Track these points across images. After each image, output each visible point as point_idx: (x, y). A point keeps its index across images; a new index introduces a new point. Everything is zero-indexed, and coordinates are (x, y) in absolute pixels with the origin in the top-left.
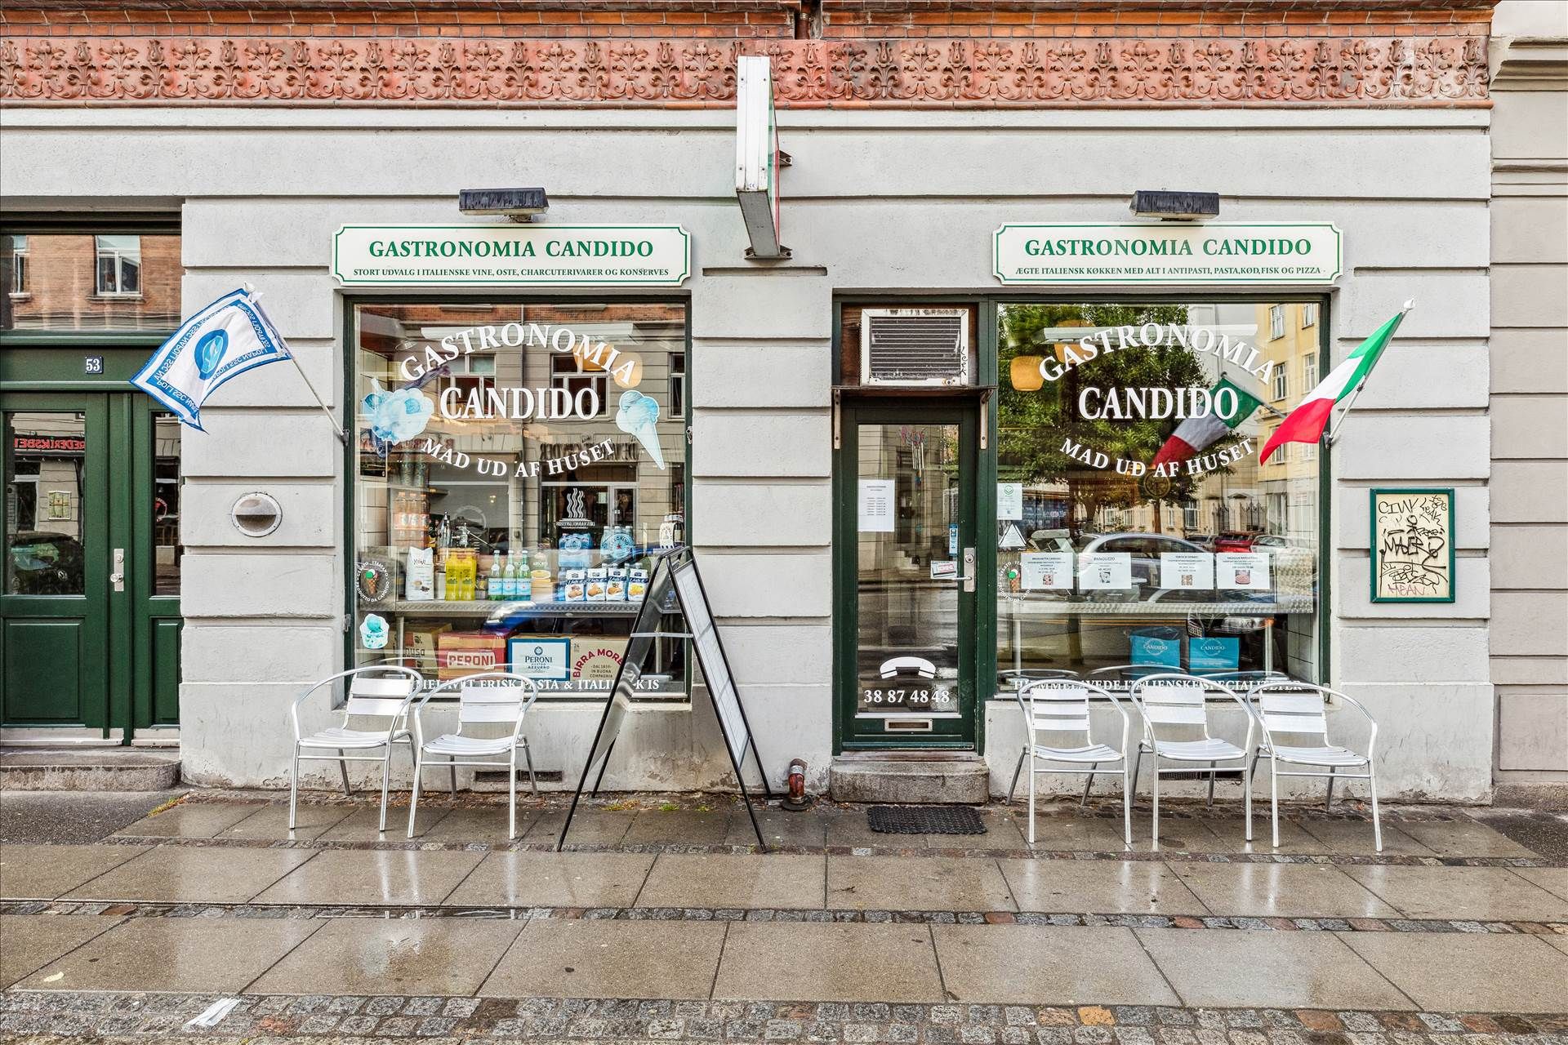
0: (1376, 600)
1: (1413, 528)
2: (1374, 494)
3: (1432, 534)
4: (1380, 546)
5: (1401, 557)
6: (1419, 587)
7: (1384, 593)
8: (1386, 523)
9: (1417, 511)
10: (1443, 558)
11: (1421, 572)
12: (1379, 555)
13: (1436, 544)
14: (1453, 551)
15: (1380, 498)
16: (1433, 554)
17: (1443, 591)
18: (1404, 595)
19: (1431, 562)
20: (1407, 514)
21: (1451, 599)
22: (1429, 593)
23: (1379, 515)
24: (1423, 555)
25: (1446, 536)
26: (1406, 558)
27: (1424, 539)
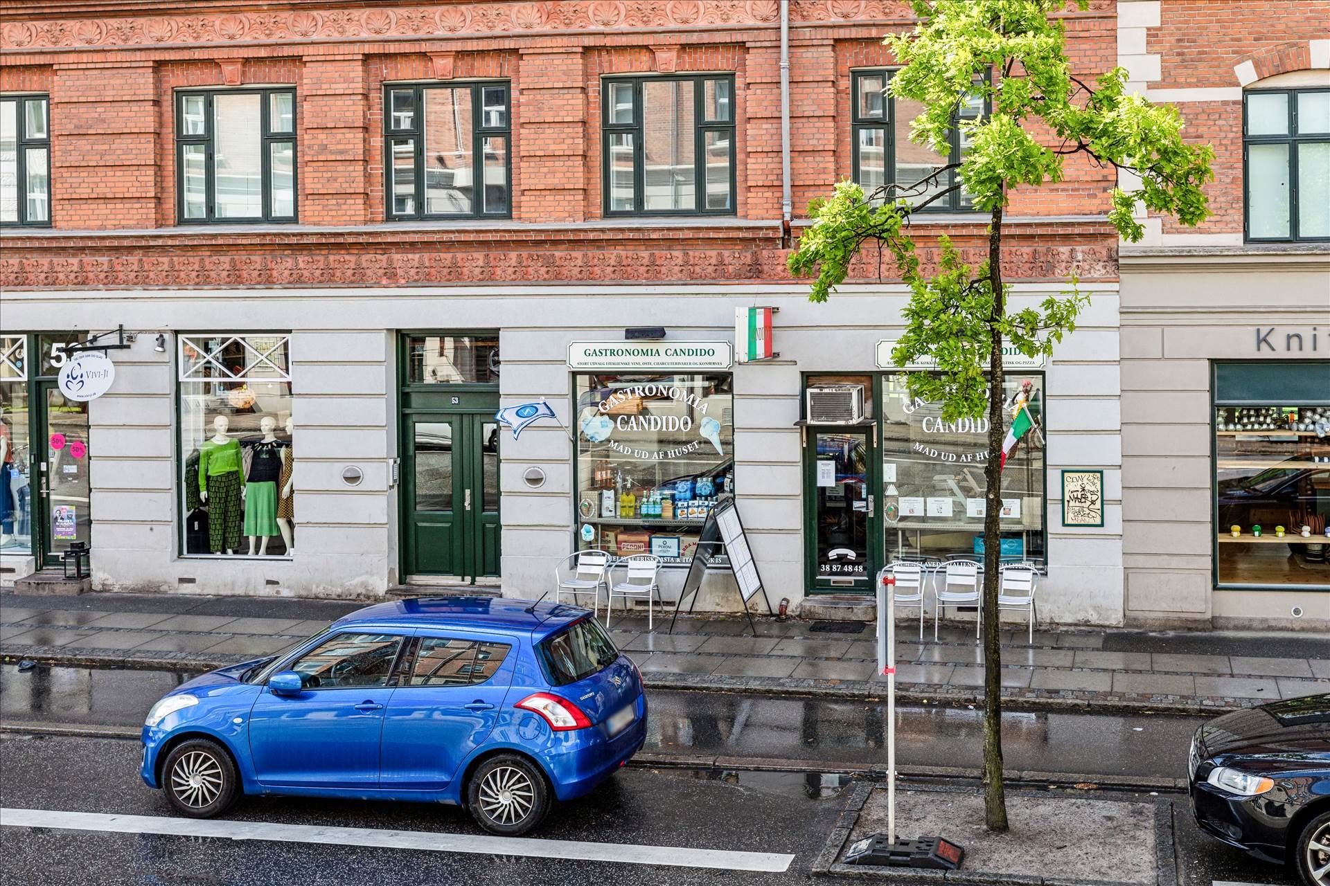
0: (1064, 525)
1: (1083, 490)
2: (1063, 472)
3: (1092, 493)
4: (1067, 498)
5: (1077, 504)
6: (1087, 519)
7: (1069, 521)
8: (1070, 487)
9: (1085, 481)
10: (1098, 503)
11: (1088, 511)
12: (1066, 503)
13: (1094, 498)
14: (1102, 501)
15: (1066, 475)
16: (1093, 502)
17: (1098, 521)
18: (1079, 523)
19: (1092, 506)
20: (1080, 482)
21: (1102, 525)
22: (1091, 521)
23: (1066, 483)
24: (1089, 503)
25: (1099, 494)
26: (1080, 504)
27: (1089, 495)
